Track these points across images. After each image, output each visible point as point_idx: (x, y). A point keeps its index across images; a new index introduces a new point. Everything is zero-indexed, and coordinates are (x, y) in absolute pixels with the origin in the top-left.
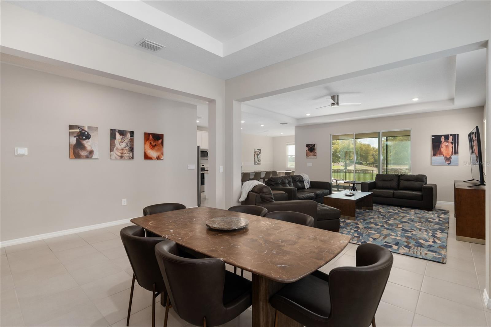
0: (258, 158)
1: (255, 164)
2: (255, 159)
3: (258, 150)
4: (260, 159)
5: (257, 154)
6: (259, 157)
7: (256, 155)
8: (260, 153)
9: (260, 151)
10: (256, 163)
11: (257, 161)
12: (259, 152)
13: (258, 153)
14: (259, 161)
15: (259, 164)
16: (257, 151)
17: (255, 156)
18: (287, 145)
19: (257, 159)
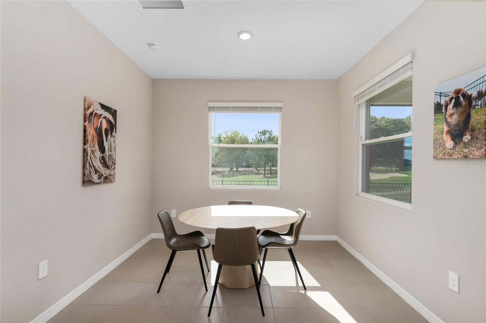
0: (102, 150)
1: (87, 181)
2: (85, 151)
3: (104, 107)
4: (110, 156)
5: (99, 131)
6: (105, 144)
7: (91, 132)
8: (112, 127)
9: (111, 118)
10: (95, 178)
11: (98, 164)
12: (109, 122)
13: (105, 125)
14: (109, 163)
15: (106, 178)
16: (100, 111)
17: (90, 138)
18: (212, 109)
19: (98, 154)
